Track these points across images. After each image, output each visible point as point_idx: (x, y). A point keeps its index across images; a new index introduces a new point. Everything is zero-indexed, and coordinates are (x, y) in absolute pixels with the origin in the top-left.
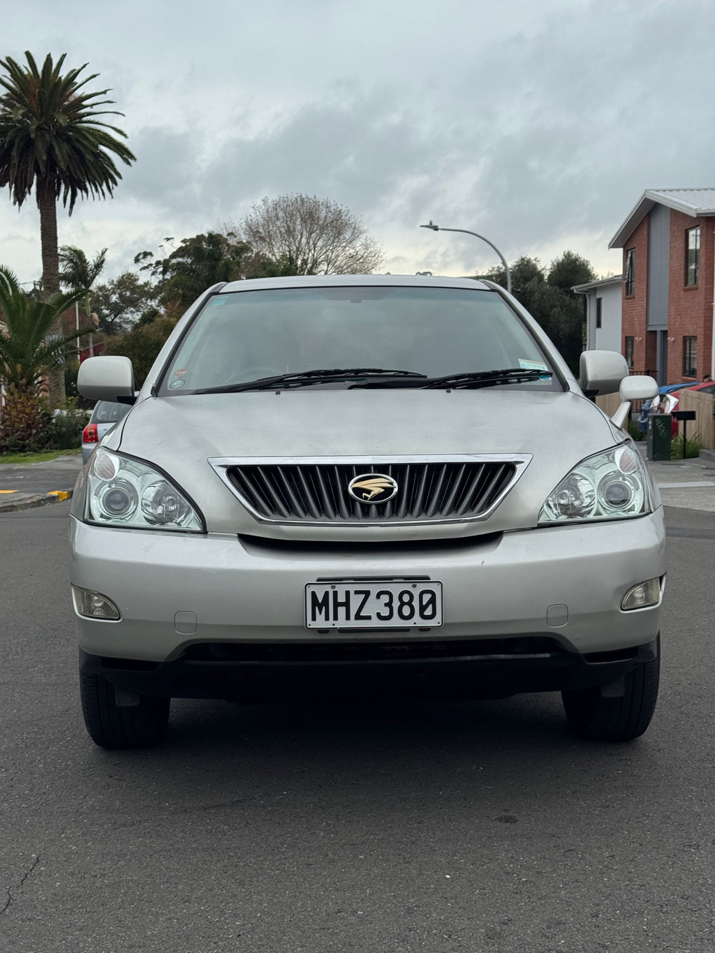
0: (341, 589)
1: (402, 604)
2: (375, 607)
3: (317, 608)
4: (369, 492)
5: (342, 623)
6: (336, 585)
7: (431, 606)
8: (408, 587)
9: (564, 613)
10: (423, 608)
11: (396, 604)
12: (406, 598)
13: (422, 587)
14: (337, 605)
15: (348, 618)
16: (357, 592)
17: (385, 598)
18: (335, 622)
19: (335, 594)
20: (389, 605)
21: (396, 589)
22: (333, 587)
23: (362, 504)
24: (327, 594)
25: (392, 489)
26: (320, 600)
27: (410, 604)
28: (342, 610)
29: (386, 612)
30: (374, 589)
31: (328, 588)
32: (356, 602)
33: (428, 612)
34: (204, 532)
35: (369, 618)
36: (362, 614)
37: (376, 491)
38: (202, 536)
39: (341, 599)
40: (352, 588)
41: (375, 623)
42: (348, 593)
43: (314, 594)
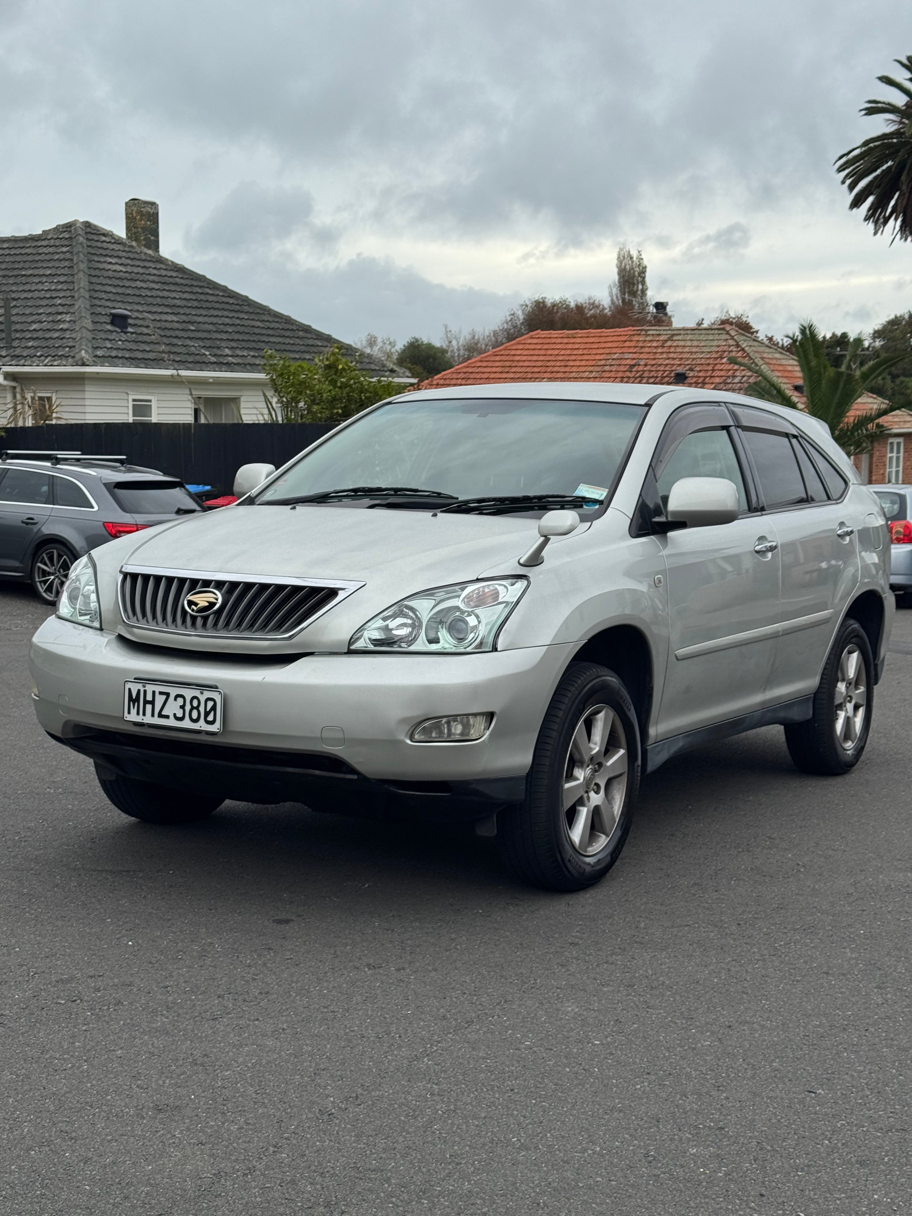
0: (150, 688)
1: (193, 708)
2: (173, 708)
3: (131, 703)
4: (196, 604)
5: (148, 719)
6: (147, 685)
7: (212, 713)
8: (197, 693)
9: (341, 736)
10: (207, 714)
11: (188, 708)
12: (195, 703)
13: (207, 694)
14: (146, 702)
15: (153, 715)
16: (161, 693)
17: (180, 701)
18: (143, 717)
19: (145, 691)
20: (183, 707)
21: (189, 693)
22: (144, 687)
23: (191, 616)
24: (139, 691)
25: (215, 604)
26: (134, 697)
27: (197, 708)
28: (149, 707)
29: (180, 714)
30: (174, 691)
31: (140, 686)
32: (160, 700)
33: (210, 718)
34: (101, 629)
35: (167, 717)
36: (163, 713)
37: (203, 604)
38: (99, 632)
39: (149, 698)
40: (158, 689)
41: (172, 722)
42: (154, 692)
43: (130, 690)
